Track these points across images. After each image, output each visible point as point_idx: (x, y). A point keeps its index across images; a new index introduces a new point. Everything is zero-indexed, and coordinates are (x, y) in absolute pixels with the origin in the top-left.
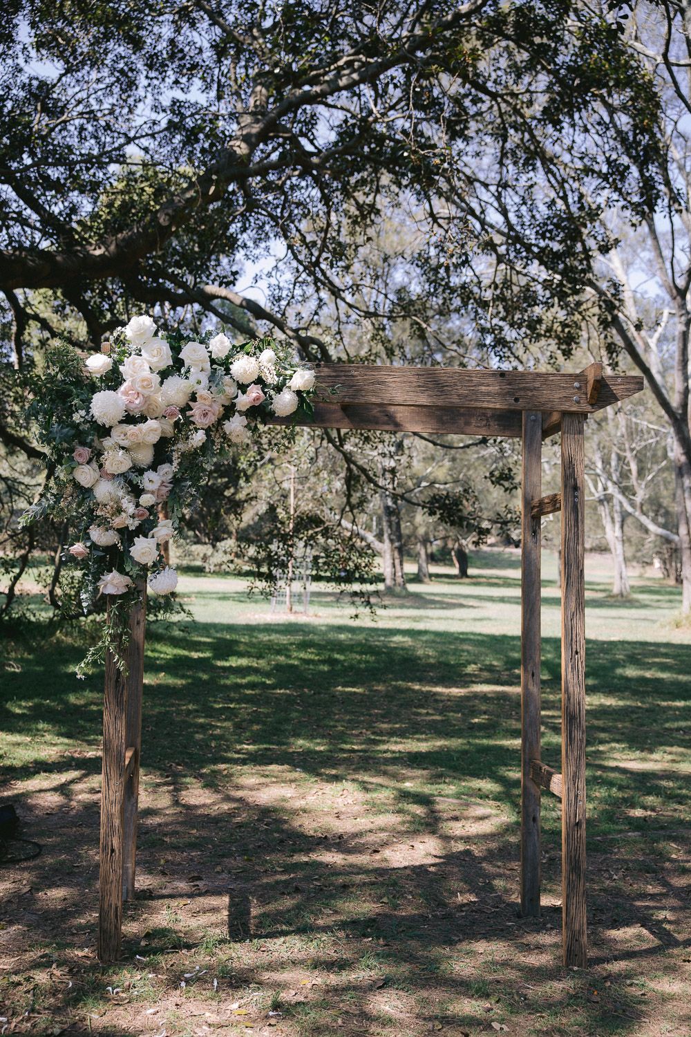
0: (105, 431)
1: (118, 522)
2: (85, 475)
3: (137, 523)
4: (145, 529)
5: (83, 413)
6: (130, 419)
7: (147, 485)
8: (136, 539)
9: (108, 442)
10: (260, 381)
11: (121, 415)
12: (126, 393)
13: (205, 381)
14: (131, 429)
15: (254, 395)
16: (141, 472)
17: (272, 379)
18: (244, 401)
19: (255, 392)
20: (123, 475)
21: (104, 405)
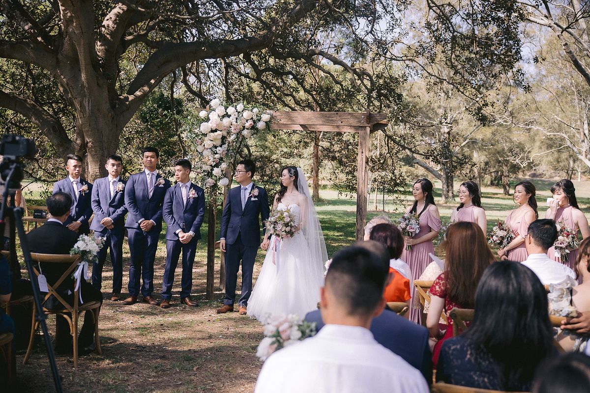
0: (205, 135)
1: (209, 163)
2: (200, 148)
3: (215, 163)
4: (217, 166)
5: (198, 129)
6: (212, 131)
7: (218, 152)
8: (214, 169)
9: (206, 138)
10: (252, 118)
11: (210, 130)
12: (211, 123)
13: (235, 120)
14: (212, 134)
15: (250, 123)
16: (216, 147)
17: (255, 118)
18: (247, 125)
19: (250, 122)
20: (211, 149)
21: (205, 127)
